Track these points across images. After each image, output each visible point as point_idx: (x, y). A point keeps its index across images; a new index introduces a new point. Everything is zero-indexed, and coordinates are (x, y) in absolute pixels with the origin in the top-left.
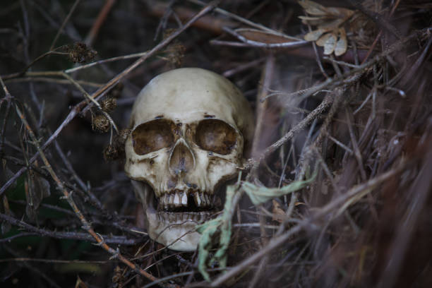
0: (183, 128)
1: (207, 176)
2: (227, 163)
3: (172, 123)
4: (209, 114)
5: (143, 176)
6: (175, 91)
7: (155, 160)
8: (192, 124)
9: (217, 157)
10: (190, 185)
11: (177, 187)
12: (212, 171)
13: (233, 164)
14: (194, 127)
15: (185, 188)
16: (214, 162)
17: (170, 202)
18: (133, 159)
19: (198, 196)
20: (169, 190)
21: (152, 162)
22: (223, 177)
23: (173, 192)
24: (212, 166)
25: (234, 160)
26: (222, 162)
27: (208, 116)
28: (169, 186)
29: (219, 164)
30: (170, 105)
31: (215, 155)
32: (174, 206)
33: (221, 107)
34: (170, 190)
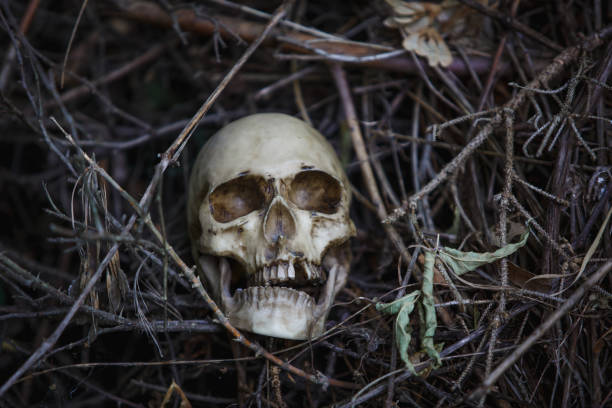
0: (277, 184)
1: (312, 241)
2: (334, 224)
3: (262, 179)
4: (307, 164)
5: (230, 249)
6: (258, 140)
7: (244, 226)
8: (287, 179)
9: (322, 218)
10: (295, 254)
11: (278, 258)
12: (317, 236)
13: (342, 225)
14: (289, 183)
15: (289, 258)
16: (318, 224)
17: (273, 276)
18: (215, 228)
19: (306, 266)
20: (268, 263)
21: (240, 230)
22: (331, 242)
23: (275, 264)
24: (316, 229)
25: (342, 220)
26: (328, 224)
27: (304, 168)
28: (268, 258)
29: (325, 226)
30: (256, 156)
31: (320, 215)
32: (278, 280)
33: (319, 155)
34: (270, 261)
